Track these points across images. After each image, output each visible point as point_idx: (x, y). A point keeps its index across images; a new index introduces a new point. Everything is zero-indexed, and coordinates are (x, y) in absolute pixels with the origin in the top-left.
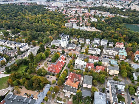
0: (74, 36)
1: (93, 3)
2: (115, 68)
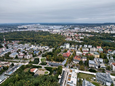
1: (79, 30)
2: (97, 54)
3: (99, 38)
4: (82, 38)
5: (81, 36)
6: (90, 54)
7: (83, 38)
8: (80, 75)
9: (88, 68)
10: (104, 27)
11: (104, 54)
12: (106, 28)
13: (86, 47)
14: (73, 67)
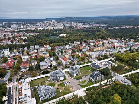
0: (13, 48)
2: (47, 53)
3: (44, 35)
4: (25, 38)
5: (24, 35)
6: (39, 55)
7: (27, 38)
8: (33, 83)
9: (40, 71)
10: (46, 23)
11: (53, 51)
12: (48, 24)
13: (32, 49)
14: (22, 78)
